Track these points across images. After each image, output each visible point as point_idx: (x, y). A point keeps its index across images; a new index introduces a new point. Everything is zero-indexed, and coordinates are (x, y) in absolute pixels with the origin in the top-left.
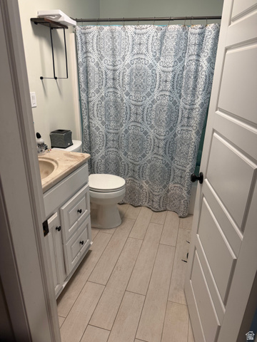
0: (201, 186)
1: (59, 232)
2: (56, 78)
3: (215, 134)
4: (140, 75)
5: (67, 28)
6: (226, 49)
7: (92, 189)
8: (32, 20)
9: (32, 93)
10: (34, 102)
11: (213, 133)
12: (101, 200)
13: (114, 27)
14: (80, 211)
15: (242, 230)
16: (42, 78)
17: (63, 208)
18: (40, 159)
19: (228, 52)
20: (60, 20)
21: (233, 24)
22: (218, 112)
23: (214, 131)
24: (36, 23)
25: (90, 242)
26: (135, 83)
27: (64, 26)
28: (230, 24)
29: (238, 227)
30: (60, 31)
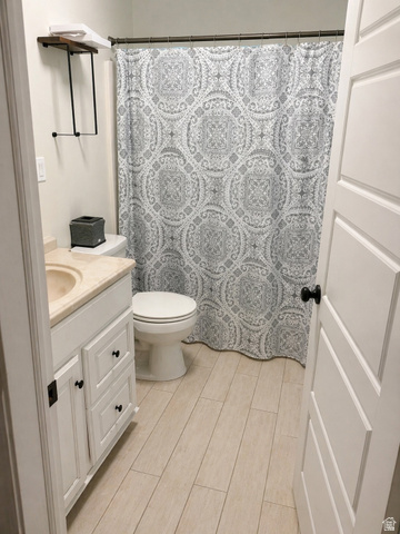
0: (318, 308)
1: (80, 391)
2: (77, 135)
3: (338, 220)
4: (220, 126)
5: (97, 52)
6: (353, 81)
7: (137, 318)
8: (39, 39)
9: (39, 159)
10: (41, 173)
11: (334, 218)
12: (154, 335)
13: (176, 50)
14: (117, 354)
15: (380, 377)
16: (55, 135)
17: (88, 348)
18: (47, 268)
19: (356, 85)
20: (85, 40)
21: (362, 40)
22: (342, 182)
23: (335, 214)
24: (45, 45)
25: (133, 407)
26: (211, 140)
27: (92, 50)
28: (357, 41)
29: (374, 373)
30: (85, 58)
